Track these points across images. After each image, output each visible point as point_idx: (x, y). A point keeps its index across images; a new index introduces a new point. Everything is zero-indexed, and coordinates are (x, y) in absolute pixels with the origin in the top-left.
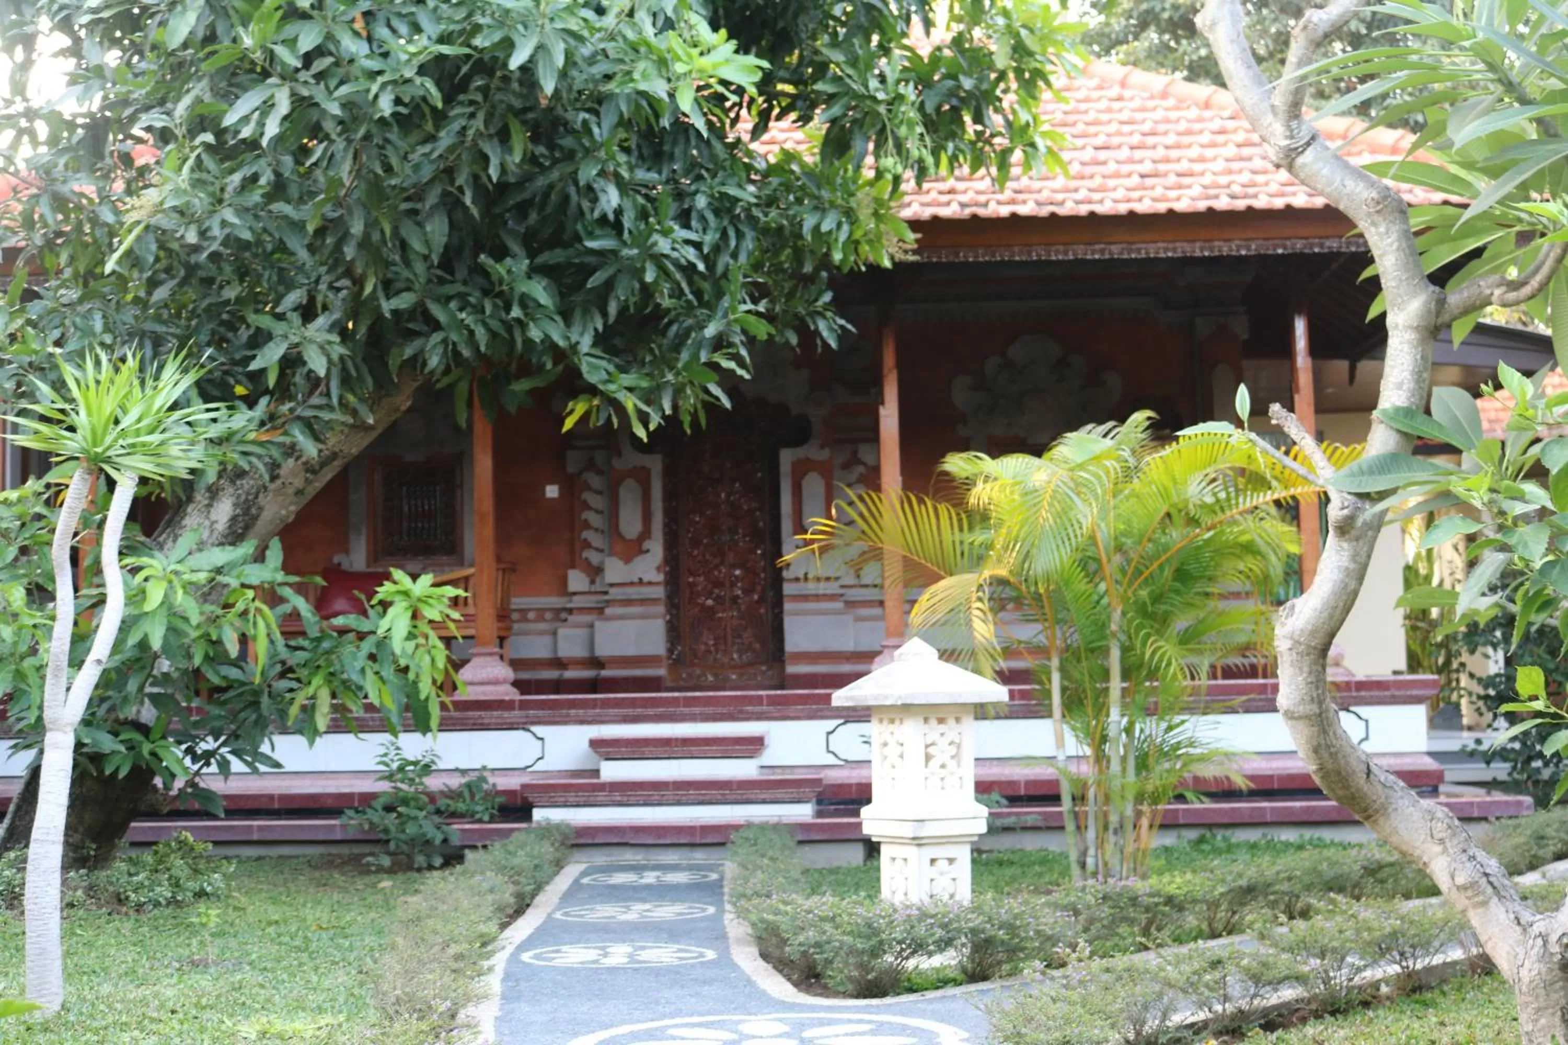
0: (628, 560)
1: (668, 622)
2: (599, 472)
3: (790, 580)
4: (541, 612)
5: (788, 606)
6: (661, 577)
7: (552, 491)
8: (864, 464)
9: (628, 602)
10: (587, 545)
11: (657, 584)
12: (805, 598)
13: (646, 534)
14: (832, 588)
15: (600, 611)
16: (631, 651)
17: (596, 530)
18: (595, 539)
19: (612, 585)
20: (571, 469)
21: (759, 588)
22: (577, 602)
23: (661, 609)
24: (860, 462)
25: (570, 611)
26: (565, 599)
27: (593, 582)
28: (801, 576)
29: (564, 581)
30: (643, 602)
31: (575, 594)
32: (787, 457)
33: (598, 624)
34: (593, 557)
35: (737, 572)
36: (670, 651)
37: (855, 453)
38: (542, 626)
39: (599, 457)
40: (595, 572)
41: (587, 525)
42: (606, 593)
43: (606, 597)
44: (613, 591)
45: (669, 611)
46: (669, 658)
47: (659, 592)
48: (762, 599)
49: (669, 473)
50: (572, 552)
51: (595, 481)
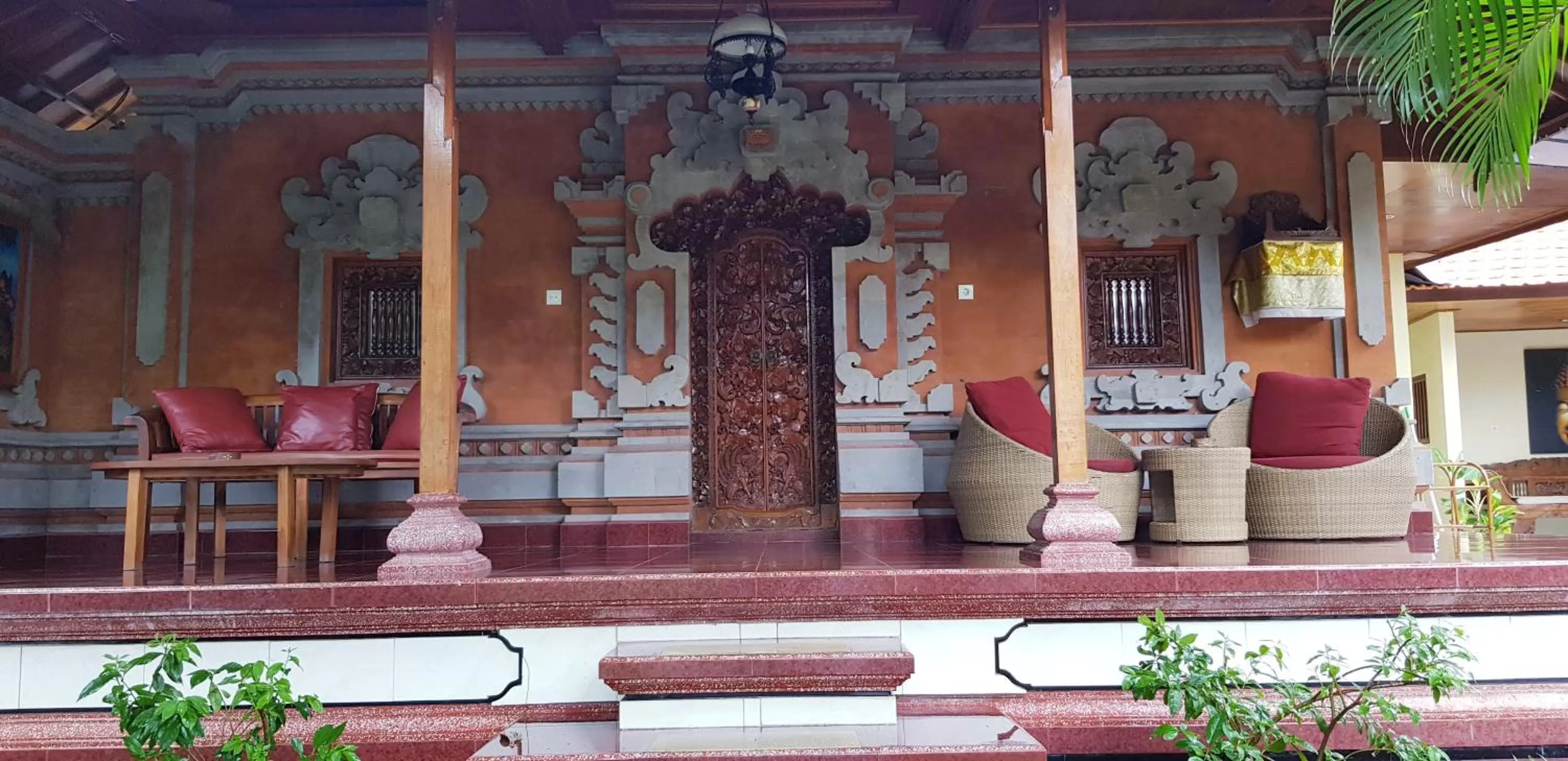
0: (646, 380)
1: (694, 455)
2: (614, 275)
3: (843, 405)
4: (538, 441)
5: (841, 436)
6: (687, 401)
7: (554, 297)
8: (933, 268)
9: (648, 430)
10: (596, 361)
11: (682, 408)
12: (863, 426)
13: (670, 347)
14: (896, 415)
15: (612, 440)
16: (649, 491)
17: (608, 343)
18: (607, 355)
19: (626, 410)
20: (577, 269)
21: (802, 415)
22: (584, 430)
23: (686, 439)
24: (926, 265)
25: (574, 442)
26: (570, 427)
27: (603, 407)
28: (858, 400)
29: (567, 405)
30: (664, 430)
31: (580, 420)
32: (840, 257)
33: (608, 457)
34: (605, 377)
35: (777, 396)
36: (696, 490)
37: (921, 254)
38: (539, 460)
39: (613, 255)
40: (607, 394)
41: (596, 337)
42: (621, 419)
43: (620, 425)
44: (626, 417)
45: (695, 442)
46: (695, 499)
47: (685, 419)
48: (806, 429)
49: (697, 275)
50: (579, 371)
51: (606, 284)
